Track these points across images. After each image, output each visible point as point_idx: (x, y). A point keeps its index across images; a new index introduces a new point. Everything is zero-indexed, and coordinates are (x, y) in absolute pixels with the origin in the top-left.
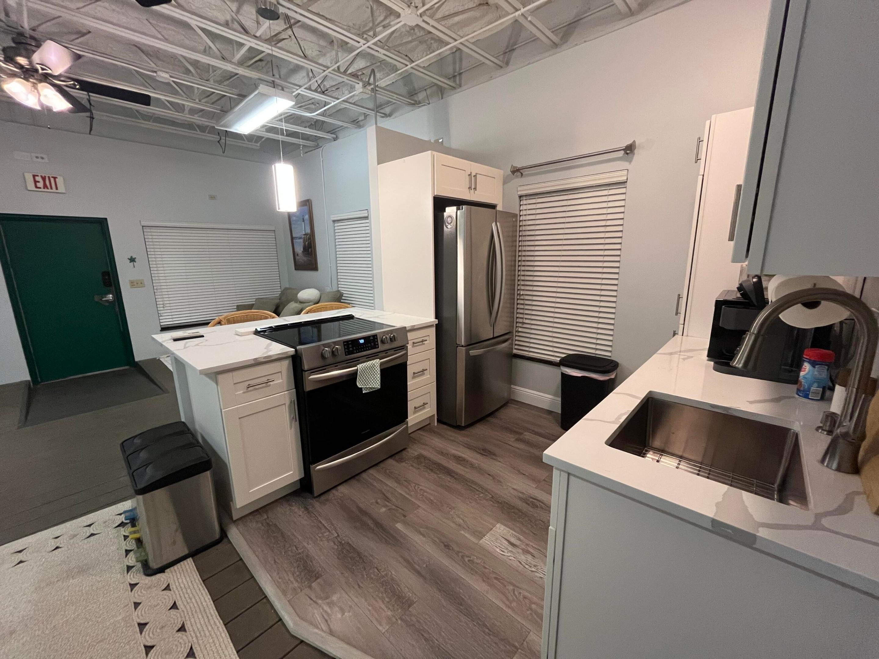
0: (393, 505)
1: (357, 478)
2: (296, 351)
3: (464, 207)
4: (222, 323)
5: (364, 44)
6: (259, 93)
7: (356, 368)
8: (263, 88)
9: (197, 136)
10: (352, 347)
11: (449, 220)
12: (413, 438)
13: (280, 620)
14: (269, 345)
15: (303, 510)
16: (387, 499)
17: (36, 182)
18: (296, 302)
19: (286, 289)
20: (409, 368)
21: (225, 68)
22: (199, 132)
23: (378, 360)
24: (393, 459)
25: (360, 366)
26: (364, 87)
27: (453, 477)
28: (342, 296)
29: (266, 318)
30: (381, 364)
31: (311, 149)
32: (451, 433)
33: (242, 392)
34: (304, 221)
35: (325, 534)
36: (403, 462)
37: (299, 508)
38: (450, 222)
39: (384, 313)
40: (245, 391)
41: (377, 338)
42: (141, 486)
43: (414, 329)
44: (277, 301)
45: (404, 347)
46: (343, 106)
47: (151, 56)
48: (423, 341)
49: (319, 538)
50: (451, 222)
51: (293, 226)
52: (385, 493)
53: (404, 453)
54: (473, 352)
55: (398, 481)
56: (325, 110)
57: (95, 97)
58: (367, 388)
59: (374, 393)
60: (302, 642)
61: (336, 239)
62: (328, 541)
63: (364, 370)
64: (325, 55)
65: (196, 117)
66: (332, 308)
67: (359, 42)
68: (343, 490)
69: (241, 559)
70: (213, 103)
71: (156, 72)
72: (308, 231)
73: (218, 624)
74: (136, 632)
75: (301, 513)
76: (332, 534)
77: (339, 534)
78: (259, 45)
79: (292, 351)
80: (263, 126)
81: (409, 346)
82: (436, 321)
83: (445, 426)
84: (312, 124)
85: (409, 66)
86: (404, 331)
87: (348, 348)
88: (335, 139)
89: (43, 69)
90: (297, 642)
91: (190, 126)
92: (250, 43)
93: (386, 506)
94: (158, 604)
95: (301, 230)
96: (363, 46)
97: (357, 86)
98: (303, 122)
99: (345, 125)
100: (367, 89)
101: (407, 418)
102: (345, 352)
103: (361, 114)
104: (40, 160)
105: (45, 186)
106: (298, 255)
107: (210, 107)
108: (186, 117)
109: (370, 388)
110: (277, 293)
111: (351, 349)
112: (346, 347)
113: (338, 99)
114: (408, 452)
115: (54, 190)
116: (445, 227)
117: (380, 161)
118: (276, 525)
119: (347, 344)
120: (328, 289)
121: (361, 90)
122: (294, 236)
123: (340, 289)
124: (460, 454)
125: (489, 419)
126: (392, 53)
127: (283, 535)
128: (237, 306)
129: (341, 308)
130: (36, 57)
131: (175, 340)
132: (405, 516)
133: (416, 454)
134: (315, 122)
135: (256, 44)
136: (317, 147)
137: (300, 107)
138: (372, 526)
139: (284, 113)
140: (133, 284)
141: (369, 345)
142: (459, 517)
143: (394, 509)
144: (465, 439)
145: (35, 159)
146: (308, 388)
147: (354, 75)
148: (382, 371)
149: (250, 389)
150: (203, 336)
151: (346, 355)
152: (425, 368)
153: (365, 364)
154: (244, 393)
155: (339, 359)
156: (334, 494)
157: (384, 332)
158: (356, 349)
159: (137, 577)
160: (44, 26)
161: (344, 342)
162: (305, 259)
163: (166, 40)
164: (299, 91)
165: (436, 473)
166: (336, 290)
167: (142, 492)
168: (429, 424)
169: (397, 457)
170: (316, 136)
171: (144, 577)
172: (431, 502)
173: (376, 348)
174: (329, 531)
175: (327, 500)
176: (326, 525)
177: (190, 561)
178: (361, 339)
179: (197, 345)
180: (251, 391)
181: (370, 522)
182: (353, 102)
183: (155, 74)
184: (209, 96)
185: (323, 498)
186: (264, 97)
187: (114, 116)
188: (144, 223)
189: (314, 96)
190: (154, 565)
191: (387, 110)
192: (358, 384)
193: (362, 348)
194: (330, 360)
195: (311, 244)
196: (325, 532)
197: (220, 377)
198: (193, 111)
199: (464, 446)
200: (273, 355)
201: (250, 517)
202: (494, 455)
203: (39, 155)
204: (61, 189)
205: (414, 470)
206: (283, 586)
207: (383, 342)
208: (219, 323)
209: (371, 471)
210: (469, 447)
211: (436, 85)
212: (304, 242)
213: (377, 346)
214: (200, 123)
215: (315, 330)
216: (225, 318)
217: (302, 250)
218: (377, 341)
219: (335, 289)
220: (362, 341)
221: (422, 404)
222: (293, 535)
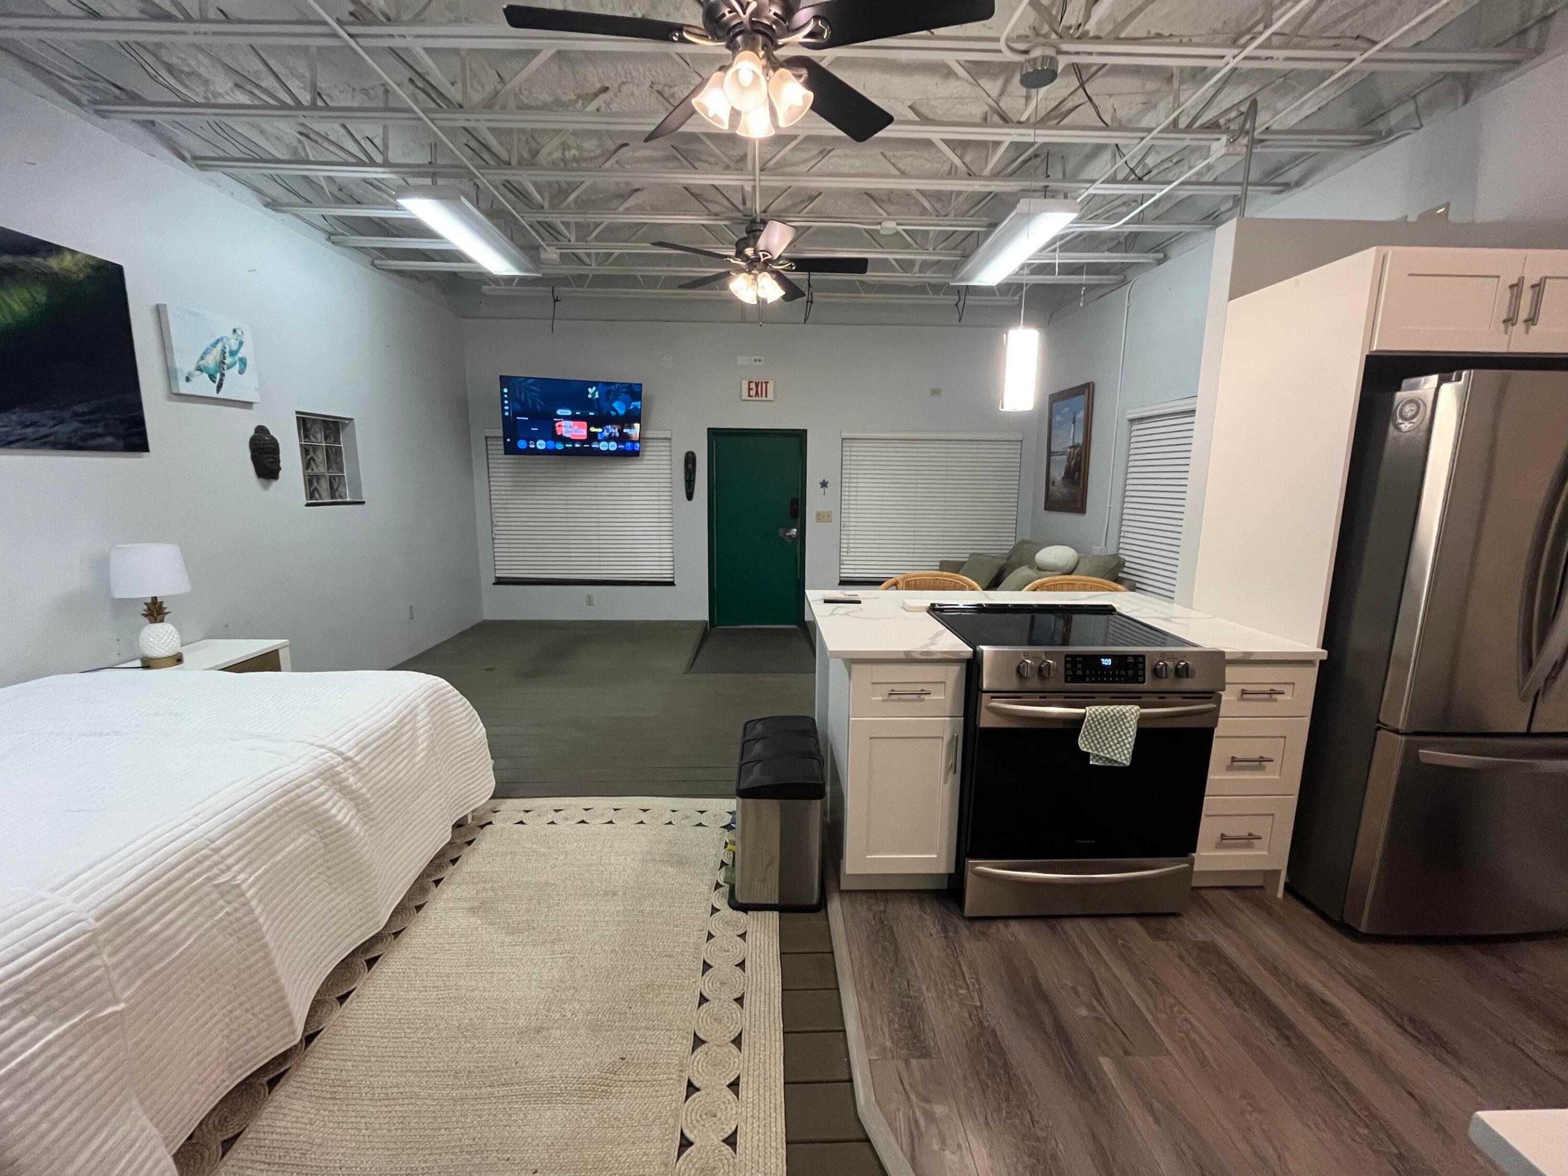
0: (1108, 1014)
1: (1051, 922)
2: (975, 652)
3: (1464, 373)
4: (899, 586)
5: (1234, 58)
6: (1016, 214)
7: (1082, 711)
8: (1023, 205)
9: (932, 302)
10: (1083, 670)
11: (1409, 410)
12: (1205, 901)
13: (851, 1080)
14: (939, 634)
15: (939, 927)
16: (1098, 993)
17: (750, 389)
18: (1031, 568)
19: (1023, 542)
20: (1216, 743)
21: (970, 189)
22: (931, 296)
23: (1137, 707)
24: (1142, 924)
25: (1090, 710)
26: (1231, 142)
27: (1288, 1038)
28: (1123, 566)
29: (962, 588)
30: (1142, 719)
31: (1107, 290)
32: (1318, 932)
33: (880, 698)
34: (1074, 423)
35: (961, 991)
36: (1163, 940)
37: (934, 922)
38: (1409, 414)
39: (1193, 614)
40: (886, 698)
41: (1144, 663)
42: (744, 786)
43: (1246, 660)
44: (1003, 562)
45: (1212, 695)
46: (1184, 193)
47: (883, 201)
48: (1272, 692)
49: (947, 992)
50: (1414, 417)
51: (1054, 432)
52: (1100, 982)
53: (1173, 921)
54: (1433, 755)
55: (1136, 971)
56: (1142, 211)
57: (816, 276)
58: (1101, 758)
59: (1111, 772)
60: (868, 1140)
61: (1129, 455)
62: (961, 1003)
63: (1099, 720)
64: (1155, 106)
65: (928, 274)
66: (1084, 588)
67: (1222, 57)
68: (1019, 932)
69: (832, 952)
70: (953, 249)
71: (880, 223)
72: (1079, 440)
73: (777, 1025)
74: (699, 969)
75: (934, 932)
76: (973, 998)
77: (985, 1005)
78: (1023, 135)
79: (968, 652)
80: (1022, 267)
81: (1228, 697)
82: (1324, 654)
83: (1308, 912)
84: (1119, 243)
85: (1359, 60)
86: (1217, 660)
87: (1074, 668)
88: (1160, 262)
89: (764, 256)
90: (861, 1136)
91: (921, 289)
92: (1009, 136)
93: (1090, 1007)
94: (728, 951)
95: (1069, 437)
96: (1232, 59)
97: (1215, 145)
98: (1103, 243)
99: (1185, 228)
100: (1240, 145)
101: (1194, 851)
102: (1066, 676)
103: (1226, 198)
104: (758, 363)
105: (757, 393)
106: (1053, 483)
107: (949, 255)
108: (914, 277)
109: (1107, 759)
110: (1007, 546)
111: (1079, 673)
112: (1069, 666)
113: (1170, 183)
114: (1182, 924)
115: (764, 397)
116: (1391, 428)
117: (1236, 292)
118: (891, 929)
119: (1072, 660)
120: (1097, 550)
121: (1223, 151)
122: (1053, 449)
123: (1121, 551)
124: (1328, 996)
125: (1463, 948)
126: (1311, 48)
127: (897, 950)
128: (941, 562)
129: (1103, 589)
130: (761, 243)
131: (826, 601)
132: (1126, 1053)
133: (1201, 937)
134: (1126, 238)
135: (1019, 135)
136: (1124, 282)
137: (1096, 217)
138: (1050, 1028)
139: (1062, 237)
140: (820, 517)
141: (1123, 673)
142: (1270, 1140)
143: (1106, 1024)
144: (1361, 969)
145: (753, 363)
146: (986, 721)
147: (1213, 126)
148: (1141, 733)
149: (893, 697)
150: (859, 602)
151: (1066, 681)
152: (1267, 756)
153: (1103, 708)
154: (883, 701)
155: (1051, 684)
156: (998, 929)
157: (1164, 653)
158: (1091, 676)
159: (721, 903)
160: (773, 205)
161: (1066, 656)
162: (1065, 491)
163: (903, 174)
164: (1091, 191)
165: (1238, 1005)
166: (1114, 552)
167: (743, 794)
168: (1261, 888)
169: (1153, 923)
170: (1122, 263)
171: (727, 906)
172: (1204, 1062)
173: (1137, 682)
174: (968, 989)
175: (983, 934)
176: (967, 976)
177: (776, 914)
178: (1106, 657)
179: (847, 614)
180: (893, 701)
181: (1047, 1019)
182: (1211, 180)
183: (878, 227)
184: (948, 238)
185: (978, 926)
186: (1029, 216)
187: (836, 294)
188: (845, 435)
189: (1121, 192)
190: (740, 899)
191: (1293, 174)
192: (1080, 742)
193: (1103, 674)
194: (1034, 683)
195: (1080, 463)
196: (961, 988)
197: (855, 668)
198: (926, 265)
199: (1349, 982)
200: (937, 652)
201: (863, 897)
202: (1453, 1053)
203: (758, 358)
204: (770, 397)
205: (1186, 970)
206: (870, 1032)
207: (1156, 673)
208: (895, 585)
209: (1085, 924)
210: (1365, 991)
211: (1447, 75)
212: (1068, 460)
213: (1141, 679)
214: (933, 281)
215: (1061, 623)
216: (903, 580)
217: (1063, 474)
218: (1144, 669)
219: (1111, 551)
220: (1107, 662)
221: (1245, 834)
222: (911, 961)
